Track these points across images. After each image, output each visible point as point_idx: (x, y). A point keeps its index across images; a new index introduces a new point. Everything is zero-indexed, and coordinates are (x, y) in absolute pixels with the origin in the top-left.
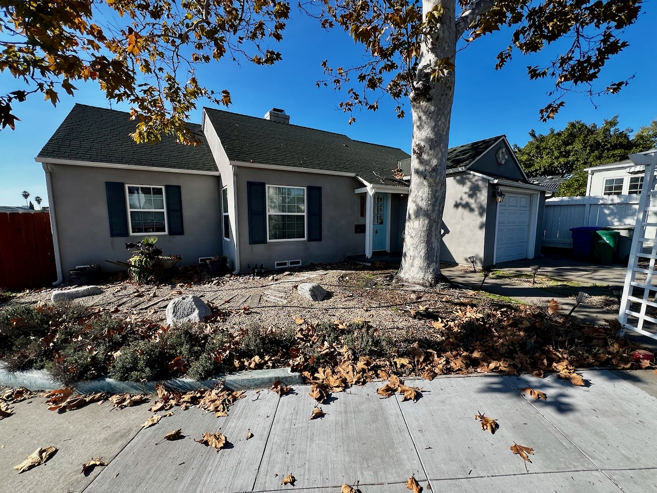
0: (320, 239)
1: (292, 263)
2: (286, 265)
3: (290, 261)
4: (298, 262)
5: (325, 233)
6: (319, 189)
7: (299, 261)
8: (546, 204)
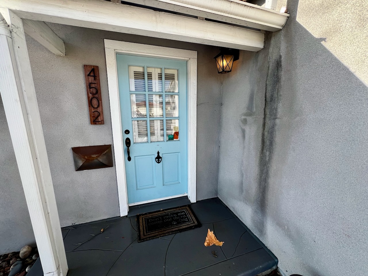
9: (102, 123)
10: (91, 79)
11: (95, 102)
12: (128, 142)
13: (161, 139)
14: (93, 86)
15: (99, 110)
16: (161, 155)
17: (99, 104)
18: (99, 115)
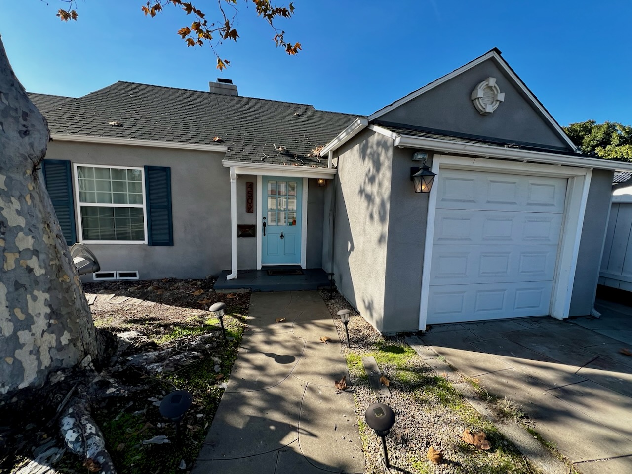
0: (170, 243)
1: (122, 275)
2: (113, 277)
3: (118, 272)
4: (134, 275)
5: (179, 233)
6: (167, 171)
7: (135, 273)
8: (614, 200)
9: (252, 212)
10: (249, 189)
11: (250, 201)
12: (264, 225)
13: (285, 224)
14: (250, 192)
15: (252, 204)
16: (283, 235)
17: (252, 202)
18: (251, 208)
